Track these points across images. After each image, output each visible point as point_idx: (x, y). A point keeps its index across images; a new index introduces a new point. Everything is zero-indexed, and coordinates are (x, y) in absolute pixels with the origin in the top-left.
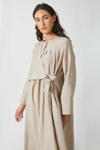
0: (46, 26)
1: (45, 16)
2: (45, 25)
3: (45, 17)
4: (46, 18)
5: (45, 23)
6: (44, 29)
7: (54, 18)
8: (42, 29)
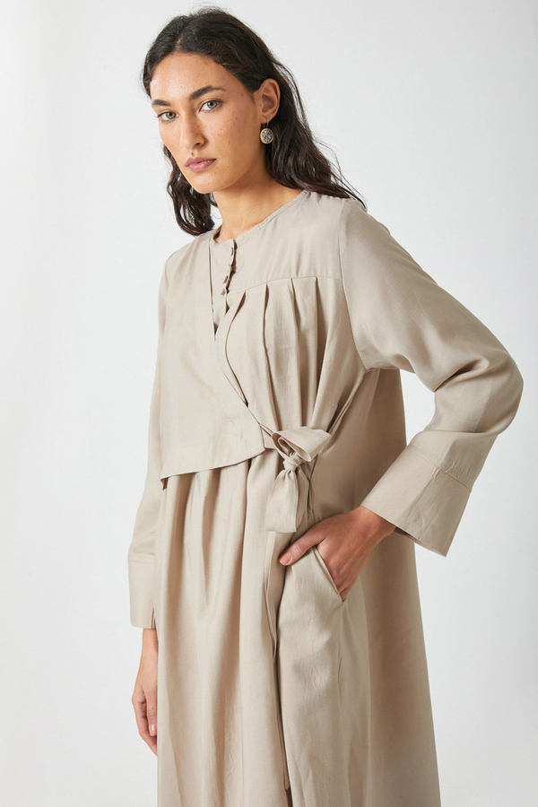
0: (210, 151)
1: (204, 90)
2: (206, 141)
3: (207, 97)
4: (212, 103)
5: (208, 133)
6: (202, 165)
7: (265, 97)
8: (188, 165)
